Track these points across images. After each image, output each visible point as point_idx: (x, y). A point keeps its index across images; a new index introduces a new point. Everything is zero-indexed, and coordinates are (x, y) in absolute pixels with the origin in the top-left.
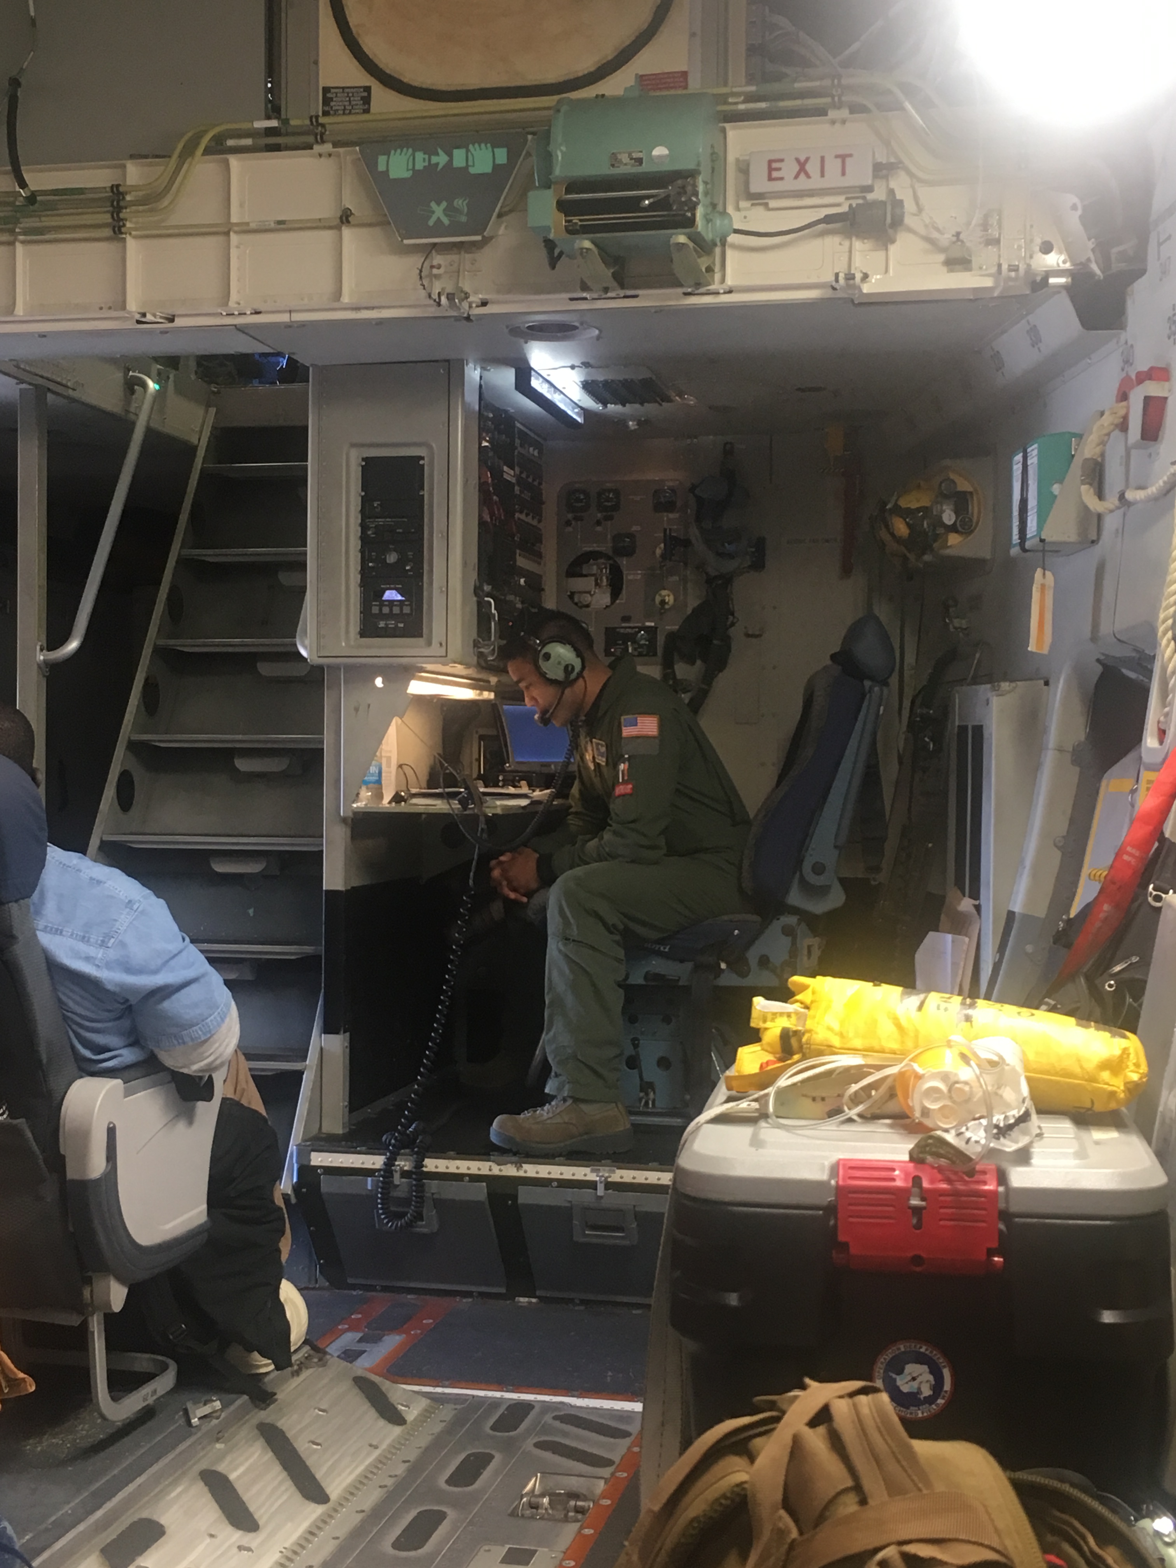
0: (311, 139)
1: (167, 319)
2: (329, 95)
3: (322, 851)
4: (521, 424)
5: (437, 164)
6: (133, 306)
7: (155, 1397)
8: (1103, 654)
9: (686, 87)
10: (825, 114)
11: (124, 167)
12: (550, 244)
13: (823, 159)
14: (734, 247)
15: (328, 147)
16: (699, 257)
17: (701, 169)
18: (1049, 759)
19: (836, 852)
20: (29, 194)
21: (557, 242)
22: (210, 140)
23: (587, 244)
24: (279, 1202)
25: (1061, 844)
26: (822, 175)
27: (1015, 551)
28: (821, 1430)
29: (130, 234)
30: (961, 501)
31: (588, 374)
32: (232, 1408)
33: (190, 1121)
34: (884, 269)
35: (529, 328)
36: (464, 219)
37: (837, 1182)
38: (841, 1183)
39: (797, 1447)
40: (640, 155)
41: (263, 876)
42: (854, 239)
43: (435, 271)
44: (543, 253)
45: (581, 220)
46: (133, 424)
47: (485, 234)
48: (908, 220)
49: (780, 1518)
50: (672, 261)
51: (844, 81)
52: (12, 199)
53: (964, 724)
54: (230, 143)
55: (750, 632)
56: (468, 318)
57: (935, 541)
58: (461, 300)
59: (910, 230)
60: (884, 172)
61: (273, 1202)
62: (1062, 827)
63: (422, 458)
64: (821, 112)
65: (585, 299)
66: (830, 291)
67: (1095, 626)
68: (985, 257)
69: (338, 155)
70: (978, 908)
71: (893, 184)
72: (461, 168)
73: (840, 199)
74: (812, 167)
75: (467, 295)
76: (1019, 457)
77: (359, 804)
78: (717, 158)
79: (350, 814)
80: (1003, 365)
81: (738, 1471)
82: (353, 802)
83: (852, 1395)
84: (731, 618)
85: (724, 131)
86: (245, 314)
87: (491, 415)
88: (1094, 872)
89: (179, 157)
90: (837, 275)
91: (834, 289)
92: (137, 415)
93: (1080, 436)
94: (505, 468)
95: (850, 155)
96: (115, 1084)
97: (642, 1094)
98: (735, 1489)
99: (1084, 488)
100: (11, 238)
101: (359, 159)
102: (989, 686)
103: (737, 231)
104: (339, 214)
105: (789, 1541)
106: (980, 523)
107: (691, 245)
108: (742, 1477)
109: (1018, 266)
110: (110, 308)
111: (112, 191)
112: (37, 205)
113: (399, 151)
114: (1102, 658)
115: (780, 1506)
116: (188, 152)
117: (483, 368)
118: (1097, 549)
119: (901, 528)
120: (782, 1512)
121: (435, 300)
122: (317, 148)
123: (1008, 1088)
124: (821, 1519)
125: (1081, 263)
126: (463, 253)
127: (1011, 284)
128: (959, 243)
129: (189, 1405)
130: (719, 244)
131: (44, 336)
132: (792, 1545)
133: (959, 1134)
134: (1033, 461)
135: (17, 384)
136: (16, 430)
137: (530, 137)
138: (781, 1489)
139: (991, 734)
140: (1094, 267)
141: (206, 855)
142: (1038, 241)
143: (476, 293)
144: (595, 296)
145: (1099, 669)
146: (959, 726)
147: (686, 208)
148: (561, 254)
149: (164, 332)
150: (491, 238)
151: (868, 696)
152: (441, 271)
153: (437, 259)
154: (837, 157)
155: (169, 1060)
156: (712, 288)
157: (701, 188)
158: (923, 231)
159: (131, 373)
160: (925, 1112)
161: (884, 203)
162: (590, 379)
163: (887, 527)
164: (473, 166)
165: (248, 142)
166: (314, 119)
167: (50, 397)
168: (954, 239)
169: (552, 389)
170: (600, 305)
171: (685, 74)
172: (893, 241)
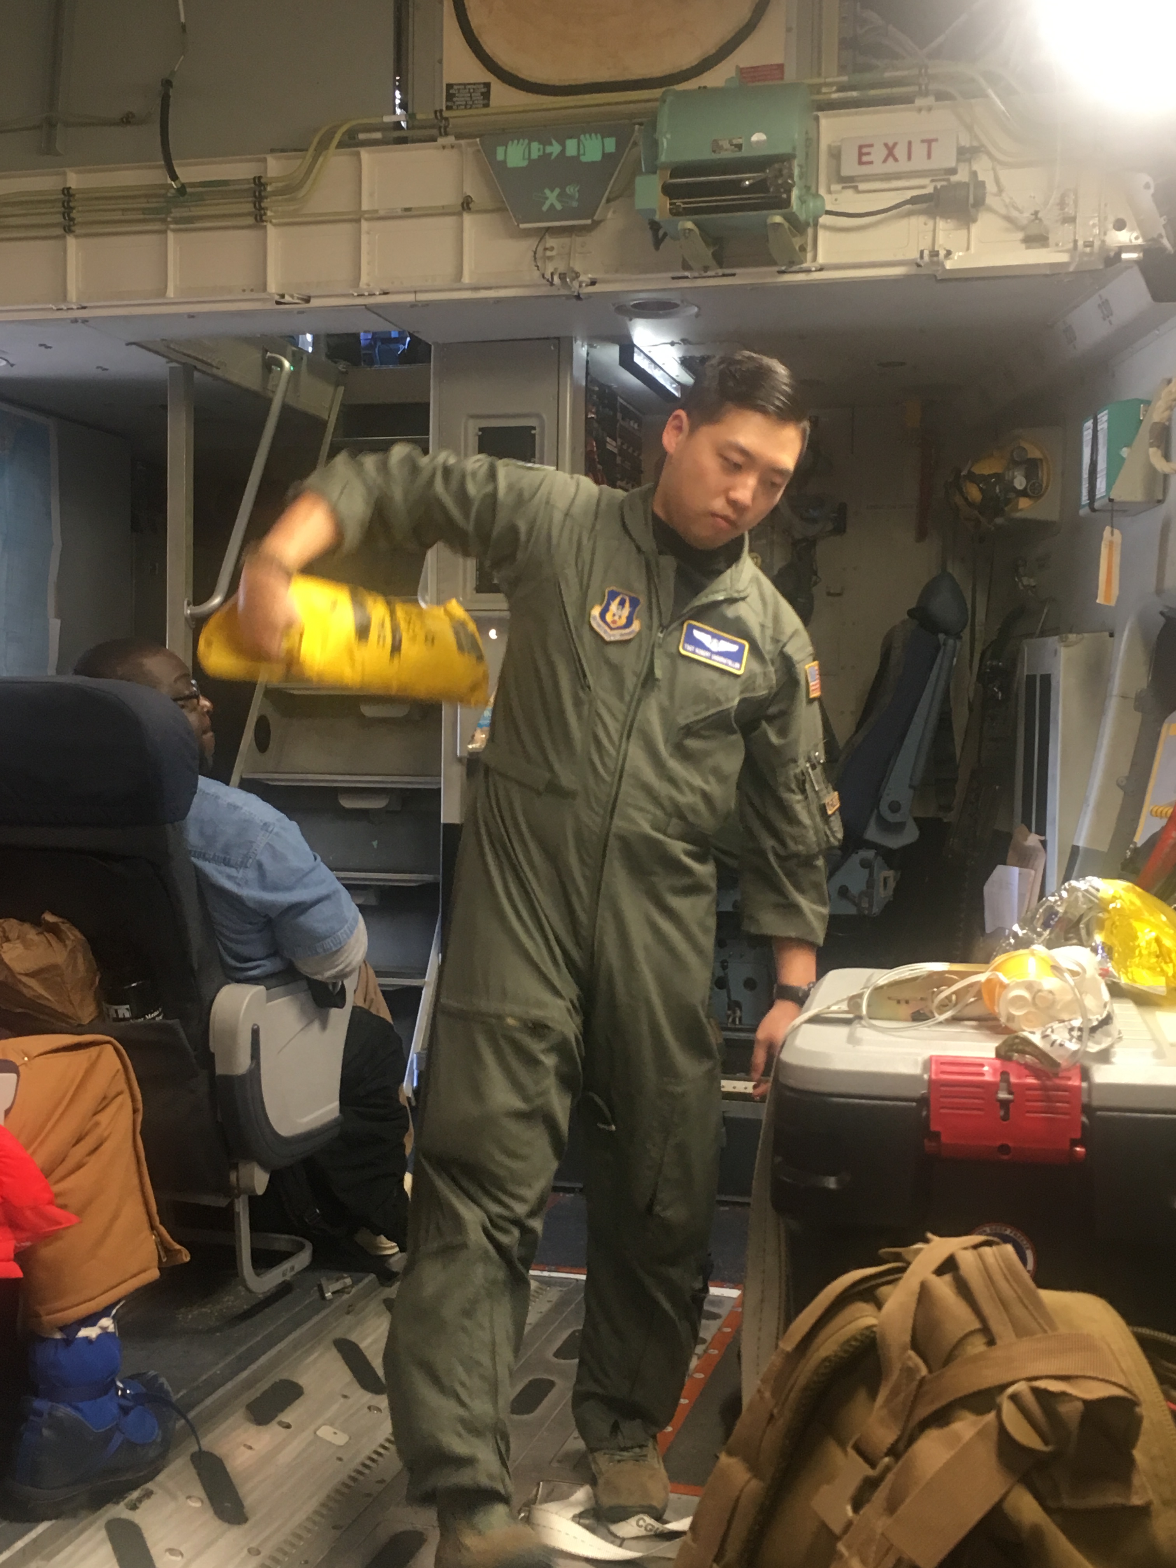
0: (435, 132)
1: (302, 299)
2: (451, 91)
3: (440, 789)
4: (622, 398)
5: (551, 154)
6: (273, 288)
7: (293, 1273)
8: (1167, 607)
9: (782, 78)
10: (912, 102)
11: (265, 160)
12: (655, 226)
13: (910, 143)
14: (827, 228)
15: (451, 139)
16: (794, 236)
17: (797, 153)
18: (1113, 705)
19: (911, 792)
20: (179, 186)
21: (662, 224)
22: (344, 134)
23: (689, 225)
24: (403, 1101)
25: (1123, 784)
26: (909, 158)
27: (1084, 512)
28: (948, 1278)
29: (271, 222)
30: (1032, 467)
31: (687, 351)
32: (361, 1285)
33: (324, 1025)
34: (966, 246)
35: (635, 306)
36: (575, 204)
37: (930, 1076)
38: (933, 1077)
39: (924, 1292)
40: (740, 141)
41: (386, 811)
42: (938, 219)
43: (548, 253)
44: (649, 235)
45: (684, 203)
46: (270, 401)
47: (595, 218)
48: (990, 200)
49: (910, 1358)
50: (768, 241)
51: (930, 71)
52: (163, 191)
53: (1032, 673)
54: (362, 136)
55: (832, 591)
56: (578, 297)
57: (1006, 505)
58: (573, 280)
59: (990, 210)
60: (968, 156)
61: (398, 1101)
62: (1125, 769)
63: (534, 428)
64: (907, 100)
65: (687, 277)
66: (915, 267)
67: (1160, 579)
68: (1062, 234)
69: (460, 146)
70: (1044, 843)
71: (975, 167)
72: (573, 157)
73: (925, 181)
74: (900, 152)
75: (577, 275)
76: (1089, 424)
77: (474, 746)
78: (811, 142)
79: (466, 754)
80: (1075, 339)
81: (867, 1316)
82: (469, 744)
83: (976, 1247)
84: (814, 578)
85: (817, 119)
86: (374, 294)
87: (597, 389)
88: (1155, 809)
89: (315, 150)
90: (922, 252)
91: (919, 265)
92: (273, 392)
93: (1148, 403)
94: (608, 439)
95: (936, 140)
96: (259, 990)
97: (729, 1012)
98: (864, 1332)
99: (1152, 450)
100: (163, 227)
101: (479, 151)
102: (1057, 637)
103: (829, 213)
104: (460, 201)
105: (918, 1378)
106: (1049, 488)
107: (786, 225)
108: (871, 1321)
109: (1093, 242)
110: (252, 290)
111: (255, 183)
112: (186, 197)
113: (516, 141)
114: (1166, 610)
115: (909, 1347)
116: (323, 145)
117: (591, 346)
118: (1162, 510)
119: (974, 493)
120: (911, 1353)
121: (548, 280)
122: (441, 141)
123: (1089, 995)
124: (949, 1358)
125: (1153, 239)
126: (574, 236)
127: (1086, 259)
128: (1037, 221)
129: (324, 1282)
130: (812, 224)
131: (193, 317)
132: (922, 1381)
133: (1045, 1037)
134: (1103, 426)
135: (168, 362)
136: (166, 406)
137: (637, 127)
138: (909, 1332)
139: (1058, 682)
140: (1165, 242)
141: (334, 792)
142: (1111, 219)
143: (585, 273)
144: (696, 274)
145: (1162, 621)
146: (1027, 676)
147: (782, 190)
148: (665, 235)
149: (301, 312)
150: (600, 222)
151: (943, 648)
152: (553, 253)
153: (550, 242)
154: (923, 141)
155: (306, 968)
156: (805, 265)
157: (796, 171)
158: (1003, 211)
159: (269, 354)
160: (1011, 1018)
161: (966, 185)
162: (688, 355)
163: (962, 493)
164: (584, 154)
165: (378, 135)
166: (438, 113)
167: (196, 374)
168: (1033, 217)
169: (653, 366)
170: (700, 283)
171: (781, 67)
172: (974, 220)
